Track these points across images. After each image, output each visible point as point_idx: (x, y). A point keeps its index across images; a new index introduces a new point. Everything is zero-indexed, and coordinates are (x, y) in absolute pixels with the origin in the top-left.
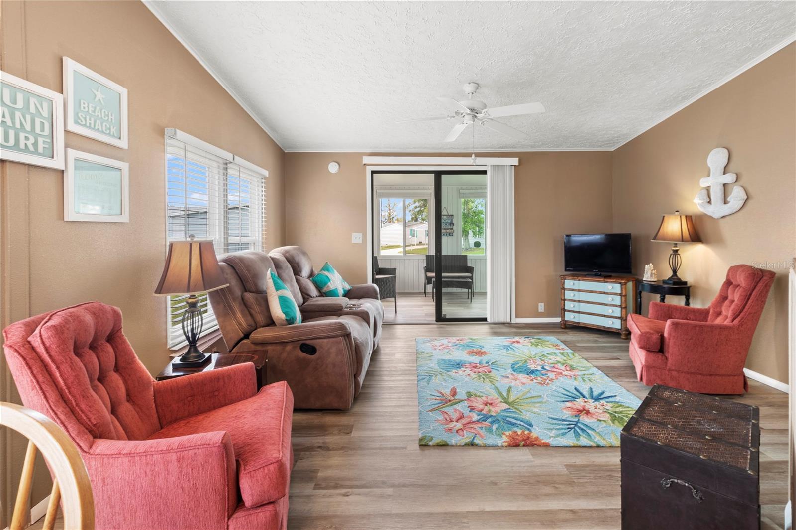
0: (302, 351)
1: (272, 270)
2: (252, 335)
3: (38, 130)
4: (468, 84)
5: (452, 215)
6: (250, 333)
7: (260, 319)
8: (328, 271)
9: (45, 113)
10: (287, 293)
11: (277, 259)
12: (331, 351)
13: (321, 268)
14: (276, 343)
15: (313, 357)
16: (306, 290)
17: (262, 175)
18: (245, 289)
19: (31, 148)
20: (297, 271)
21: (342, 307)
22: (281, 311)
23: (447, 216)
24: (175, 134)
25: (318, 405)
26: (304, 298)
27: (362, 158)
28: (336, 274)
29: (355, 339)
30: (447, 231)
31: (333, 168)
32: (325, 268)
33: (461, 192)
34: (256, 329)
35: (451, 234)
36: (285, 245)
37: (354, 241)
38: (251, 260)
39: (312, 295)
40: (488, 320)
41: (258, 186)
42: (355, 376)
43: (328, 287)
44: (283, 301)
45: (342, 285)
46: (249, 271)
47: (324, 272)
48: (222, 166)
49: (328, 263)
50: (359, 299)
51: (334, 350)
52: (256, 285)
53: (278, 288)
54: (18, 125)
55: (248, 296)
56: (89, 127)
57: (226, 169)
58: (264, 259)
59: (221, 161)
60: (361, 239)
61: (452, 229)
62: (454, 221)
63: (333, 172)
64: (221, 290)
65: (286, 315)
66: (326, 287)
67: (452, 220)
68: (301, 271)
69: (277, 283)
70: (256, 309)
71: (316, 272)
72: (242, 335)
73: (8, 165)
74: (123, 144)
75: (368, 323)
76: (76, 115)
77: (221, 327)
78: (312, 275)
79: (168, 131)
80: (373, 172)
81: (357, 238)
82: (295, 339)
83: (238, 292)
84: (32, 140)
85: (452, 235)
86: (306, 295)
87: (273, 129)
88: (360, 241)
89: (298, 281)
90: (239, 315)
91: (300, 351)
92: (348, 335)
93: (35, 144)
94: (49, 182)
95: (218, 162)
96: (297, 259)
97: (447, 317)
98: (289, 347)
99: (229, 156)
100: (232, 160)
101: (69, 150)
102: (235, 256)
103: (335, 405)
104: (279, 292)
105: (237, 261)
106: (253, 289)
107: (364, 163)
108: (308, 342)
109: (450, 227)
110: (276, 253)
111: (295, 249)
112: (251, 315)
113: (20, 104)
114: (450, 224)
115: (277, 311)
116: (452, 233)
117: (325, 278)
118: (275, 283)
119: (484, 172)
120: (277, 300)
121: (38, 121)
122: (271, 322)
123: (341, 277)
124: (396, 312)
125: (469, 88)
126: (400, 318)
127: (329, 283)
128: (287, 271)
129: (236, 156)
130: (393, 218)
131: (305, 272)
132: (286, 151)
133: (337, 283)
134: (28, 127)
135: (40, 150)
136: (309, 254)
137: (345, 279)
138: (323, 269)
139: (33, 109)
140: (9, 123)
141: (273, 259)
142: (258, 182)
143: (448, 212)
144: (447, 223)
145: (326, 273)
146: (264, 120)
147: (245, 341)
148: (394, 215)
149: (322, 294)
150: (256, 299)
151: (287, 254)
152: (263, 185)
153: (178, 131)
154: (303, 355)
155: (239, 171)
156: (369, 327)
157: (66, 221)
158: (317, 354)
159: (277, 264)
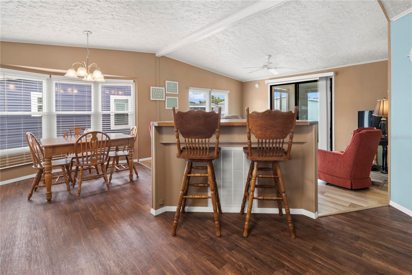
3: (161, 95)
9: (162, 92)
19: (160, 98)
31: (257, 86)
54: (158, 94)
56: (170, 92)
57: (210, 93)
59: (208, 92)
73: (157, 101)
74: (177, 93)
76: (167, 90)
80: (271, 86)
84: (160, 96)
93: (160, 97)
99: (210, 90)
101: (166, 97)
113: (158, 91)
121: (161, 93)
129: (212, 89)
132: (243, 82)
134: (159, 94)
135: (161, 98)
139: (160, 91)
140: (157, 94)
155: (215, 93)
157: (166, 109)
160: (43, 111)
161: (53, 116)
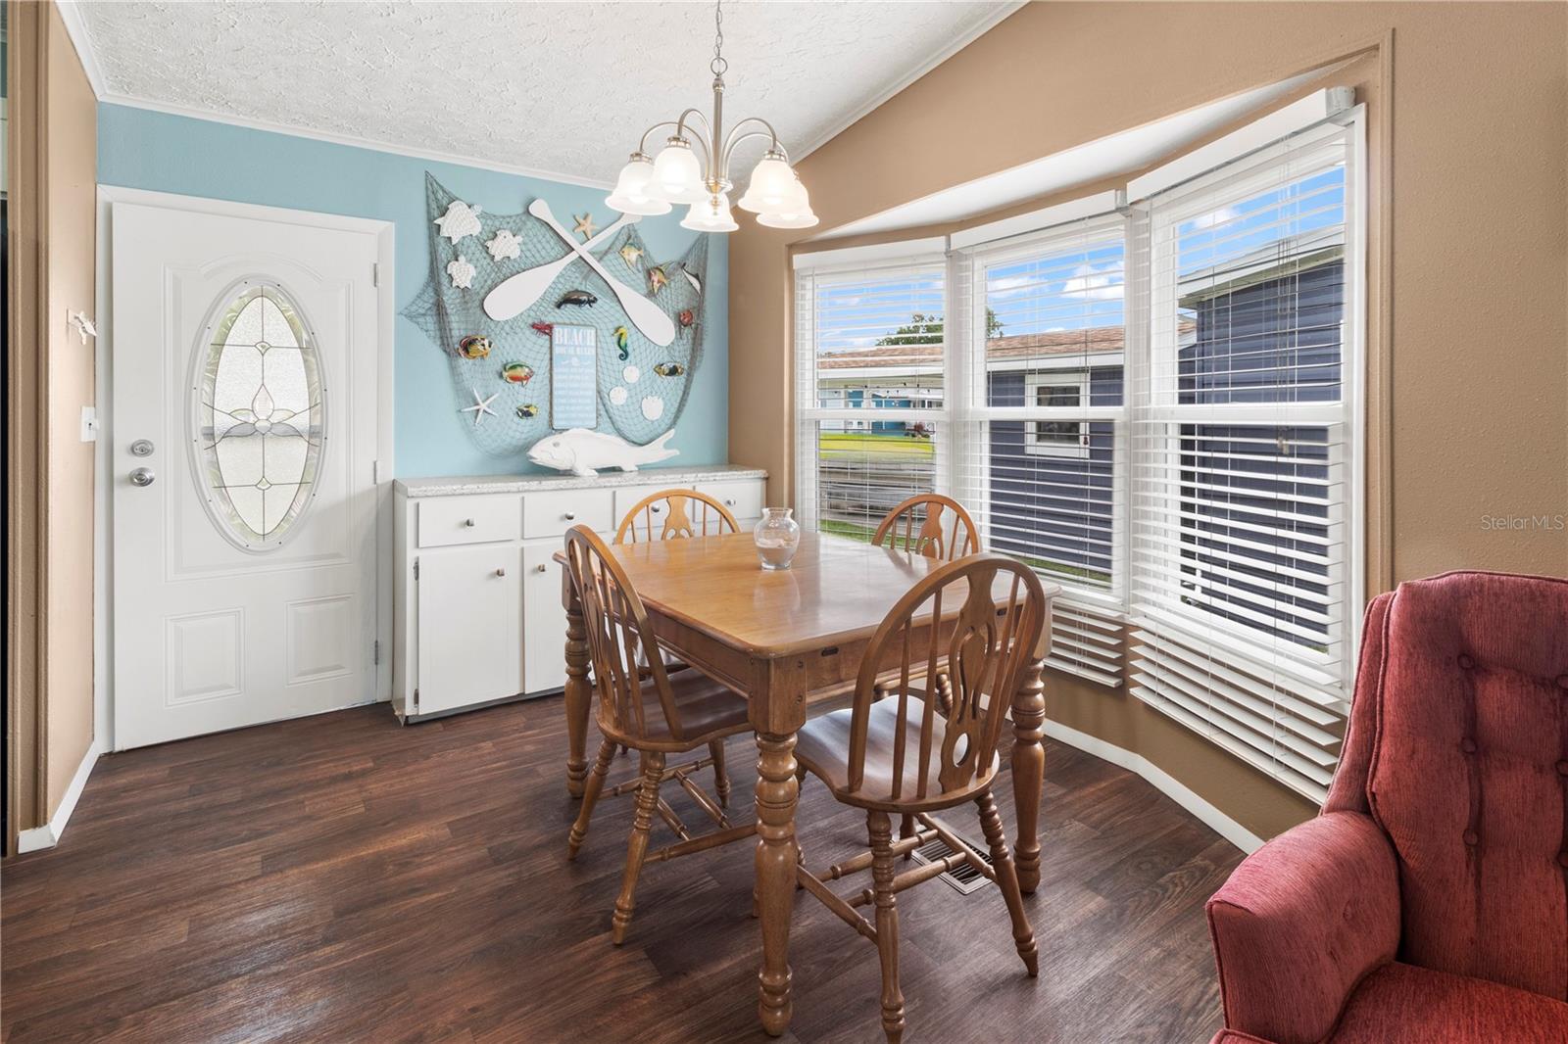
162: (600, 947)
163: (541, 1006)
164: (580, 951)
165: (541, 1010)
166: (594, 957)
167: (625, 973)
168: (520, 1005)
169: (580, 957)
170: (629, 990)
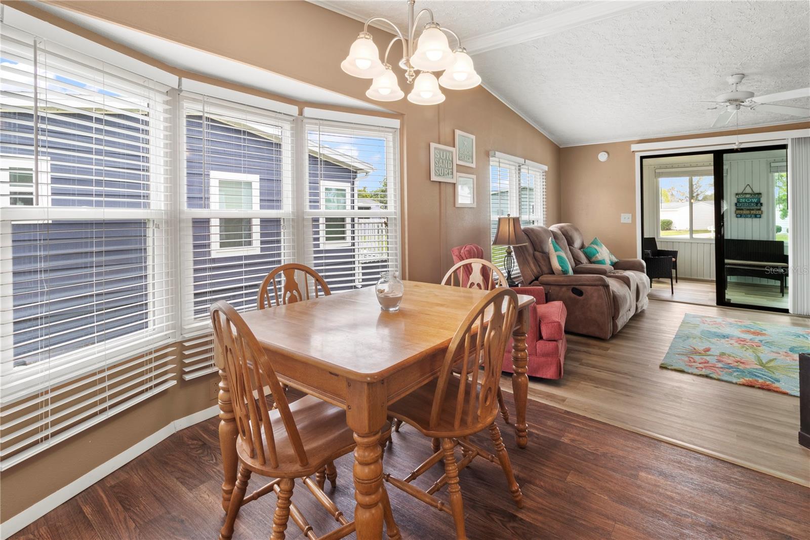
0: (573, 293)
1: (552, 239)
2: (540, 278)
3: (449, 167)
4: (731, 77)
5: (760, 194)
6: (539, 277)
7: (545, 269)
8: (597, 245)
9: (451, 159)
10: (563, 254)
11: (556, 232)
12: (593, 296)
13: (591, 241)
14: (555, 285)
15: (581, 298)
16: (577, 256)
17: (542, 170)
18: (535, 250)
19: (447, 175)
20: (570, 242)
21: (606, 271)
22: (558, 265)
23: (751, 194)
24: (495, 154)
25: (584, 332)
26: (576, 263)
27: (630, 146)
28: (604, 247)
29: (613, 292)
30: (752, 212)
31: (603, 157)
32: (594, 242)
33: (773, 165)
34: (542, 275)
35: (758, 216)
36: (561, 223)
37: (623, 221)
38: (539, 232)
39: (582, 262)
40: (791, 311)
41: (540, 178)
42: (613, 318)
43: (597, 257)
44: (560, 259)
45: (610, 257)
46: (537, 238)
47: (593, 245)
48: (517, 168)
49: (597, 238)
50: (625, 270)
51: (595, 295)
52: (542, 247)
53: (556, 250)
55: (537, 253)
56: (464, 161)
57: (519, 170)
58: (546, 231)
59: (517, 165)
60: (630, 219)
61: (760, 209)
62: (762, 201)
63: (601, 160)
64: (520, 246)
65: (562, 268)
66: (595, 257)
67: (760, 199)
68: (573, 243)
69: (556, 247)
70: (542, 263)
71: (586, 245)
72: (534, 278)
73: (442, 183)
74: (473, 165)
75: (629, 286)
76: (459, 155)
77: (521, 271)
78: (582, 247)
79: (491, 153)
80: (642, 158)
81: (626, 218)
82: (569, 283)
83: (531, 250)
84: (447, 172)
85: (760, 217)
86: (577, 261)
87: (551, 133)
88: (630, 221)
89: (570, 250)
90: (532, 265)
91: (571, 293)
92: (607, 286)
94: (450, 189)
95: (515, 166)
96: (570, 233)
97: (732, 302)
98: (564, 289)
99: (522, 160)
100: (524, 163)
101: (458, 173)
102: (528, 228)
103: (597, 334)
104: (557, 253)
105: (530, 231)
106: (540, 250)
107: (632, 150)
108: (577, 287)
109: (756, 207)
110: (554, 228)
111: (568, 226)
112: (539, 266)
113: (445, 157)
114: (757, 204)
115: (556, 264)
116: (760, 215)
117: (594, 251)
118: (554, 247)
119: (784, 147)
120: (556, 258)
121: (449, 162)
122: (552, 272)
123: (608, 251)
124: (673, 293)
125: (732, 80)
126: (676, 298)
127: (597, 255)
128: (562, 241)
129: (526, 160)
130: (698, 195)
131: (577, 244)
132: (561, 147)
133: (605, 255)
134: (446, 166)
135: (450, 175)
136: (581, 231)
137: (612, 252)
138: (592, 243)
139: (448, 158)
140: (443, 164)
141: (552, 232)
142: (540, 175)
143: (752, 190)
144: (752, 202)
145: (595, 246)
146: (544, 129)
147: (536, 282)
148: (699, 192)
149: (591, 262)
150: (542, 256)
151: (563, 229)
152: (544, 177)
153: (496, 152)
154: (573, 295)
155: (528, 169)
156: (630, 290)
157: (456, 208)
158: (584, 296)
159: (555, 236)
160: (152, 207)
161: (182, 225)
162: (528, 513)
163: (575, 517)
164: (537, 520)
165: (577, 516)
166: (535, 512)
167: (534, 496)
168: (582, 525)
169: (540, 518)
170: (541, 491)
